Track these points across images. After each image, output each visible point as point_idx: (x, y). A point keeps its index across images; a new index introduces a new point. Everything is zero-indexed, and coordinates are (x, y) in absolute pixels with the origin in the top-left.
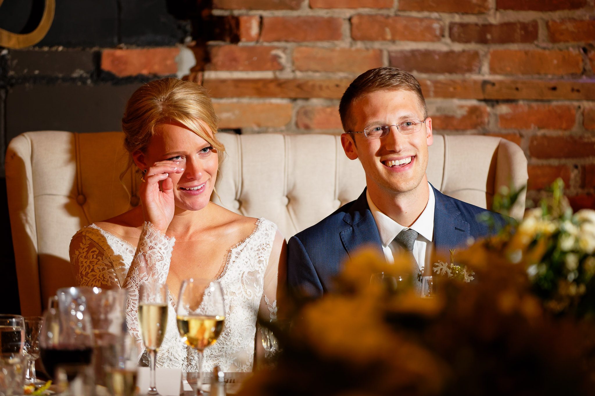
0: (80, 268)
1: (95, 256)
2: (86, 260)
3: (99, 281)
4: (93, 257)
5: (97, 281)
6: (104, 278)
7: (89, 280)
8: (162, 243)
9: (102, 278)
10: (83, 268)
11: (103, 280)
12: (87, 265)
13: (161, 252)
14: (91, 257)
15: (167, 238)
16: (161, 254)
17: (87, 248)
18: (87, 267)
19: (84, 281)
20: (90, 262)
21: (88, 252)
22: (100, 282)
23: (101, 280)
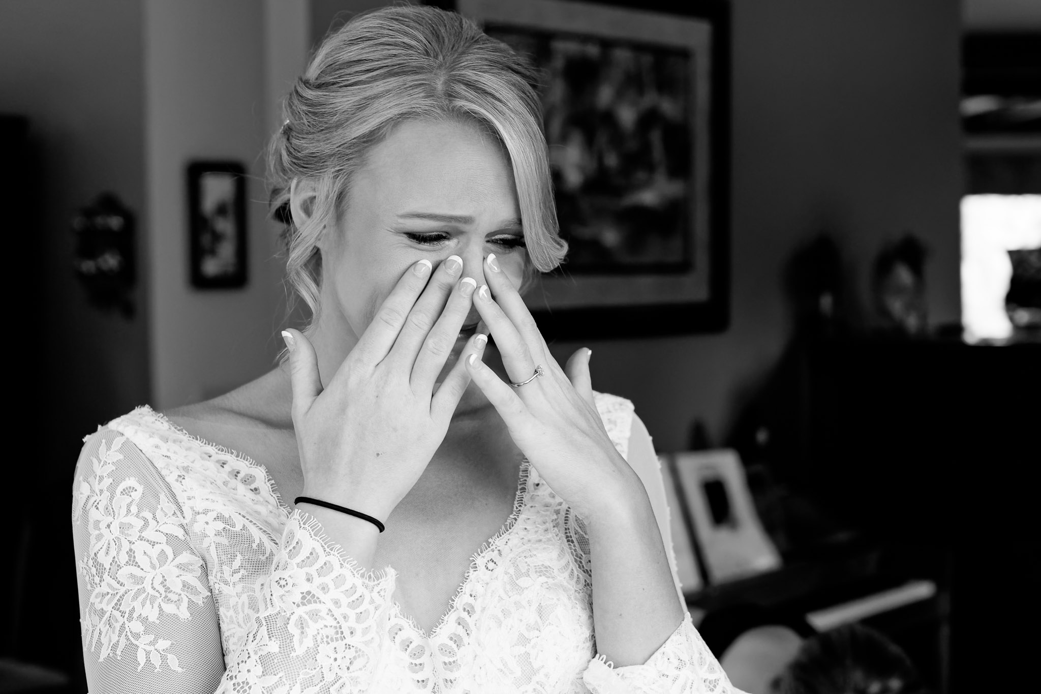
0: (93, 540)
1: (134, 509)
2: (110, 519)
3: (153, 599)
4: (129, 511)
5: (148, 602)
6: (167, 590)
7: (122, 590)
8: (343, 588)
9: (162, 590)
10: (99, 545)
11: (166, 597)
12: (113, 537)
13: (337, 613)
14: (124, 511)
15: (362, 572)
16: (336, 619)
17: (109, 476)
18: (112, 543)
19: (104, 589)
20: (122, 527)
21: (112, 489)
22: (156, 605)
23: (160, 600)
